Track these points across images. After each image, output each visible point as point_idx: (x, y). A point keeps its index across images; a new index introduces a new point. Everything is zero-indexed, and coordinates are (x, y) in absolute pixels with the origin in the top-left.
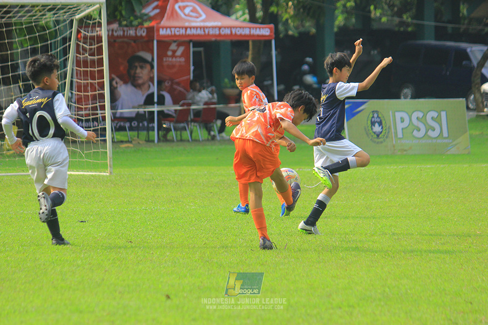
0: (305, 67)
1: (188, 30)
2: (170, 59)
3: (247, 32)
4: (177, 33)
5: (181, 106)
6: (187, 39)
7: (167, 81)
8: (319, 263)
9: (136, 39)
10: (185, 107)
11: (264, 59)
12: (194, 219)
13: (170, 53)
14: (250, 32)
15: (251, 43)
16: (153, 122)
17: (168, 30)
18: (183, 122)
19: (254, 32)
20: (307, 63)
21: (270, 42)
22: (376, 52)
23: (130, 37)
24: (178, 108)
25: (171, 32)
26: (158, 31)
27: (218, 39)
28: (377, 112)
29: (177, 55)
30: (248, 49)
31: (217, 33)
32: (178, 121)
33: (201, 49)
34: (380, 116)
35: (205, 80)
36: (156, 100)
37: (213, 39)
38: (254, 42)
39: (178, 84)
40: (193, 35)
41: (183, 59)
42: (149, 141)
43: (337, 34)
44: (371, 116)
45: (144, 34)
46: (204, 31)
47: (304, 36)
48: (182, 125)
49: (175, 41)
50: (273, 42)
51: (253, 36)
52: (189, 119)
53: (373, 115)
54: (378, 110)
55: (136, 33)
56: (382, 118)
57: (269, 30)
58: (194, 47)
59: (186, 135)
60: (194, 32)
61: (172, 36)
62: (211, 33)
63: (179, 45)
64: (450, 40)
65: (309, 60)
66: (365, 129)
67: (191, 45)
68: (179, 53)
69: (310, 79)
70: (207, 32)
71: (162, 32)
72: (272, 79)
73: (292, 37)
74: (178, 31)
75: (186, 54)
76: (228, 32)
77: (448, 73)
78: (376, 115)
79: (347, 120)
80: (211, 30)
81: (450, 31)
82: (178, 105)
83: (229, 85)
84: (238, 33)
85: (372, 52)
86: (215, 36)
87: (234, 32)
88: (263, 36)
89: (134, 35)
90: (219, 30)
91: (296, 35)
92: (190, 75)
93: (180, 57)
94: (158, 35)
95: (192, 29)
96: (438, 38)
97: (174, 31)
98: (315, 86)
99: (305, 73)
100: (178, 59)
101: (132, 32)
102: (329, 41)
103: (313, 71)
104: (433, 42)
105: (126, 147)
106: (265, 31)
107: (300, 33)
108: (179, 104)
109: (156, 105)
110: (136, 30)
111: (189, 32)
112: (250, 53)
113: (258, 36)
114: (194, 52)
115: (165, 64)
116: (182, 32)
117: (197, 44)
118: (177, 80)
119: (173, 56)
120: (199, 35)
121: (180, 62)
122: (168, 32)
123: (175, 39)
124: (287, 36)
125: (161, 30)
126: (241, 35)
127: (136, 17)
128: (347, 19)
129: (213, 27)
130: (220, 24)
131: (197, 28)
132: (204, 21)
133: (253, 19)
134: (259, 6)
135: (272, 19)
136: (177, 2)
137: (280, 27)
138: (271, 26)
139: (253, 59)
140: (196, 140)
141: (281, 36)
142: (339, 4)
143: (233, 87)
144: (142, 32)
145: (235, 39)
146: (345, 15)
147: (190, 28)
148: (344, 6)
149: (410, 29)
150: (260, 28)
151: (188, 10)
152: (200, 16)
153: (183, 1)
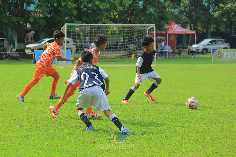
2: (171, 39)
3: (189, 32)
6: (175, 34)
7: (170, 44)
10: (174, 50)
11: (193, 39)
13: (171, 37)
15: (190, 35)
21: (194, 35)
25: (171, 32)
26: (168, 32)
27: (183, 34)
30: (190, 36)
33: (178, 36)
37: (181, 34)
38: (191, 35)
40: (177, 33)
41: (174, 39)
42: (166, 58)
43: (211, 33)
48: (173, 54)
51: (191, 33)
52: (175, 53)
54: (220, 51)
59: (174, 57)
60: (177, 32)
63: (173, 35)
66: (217, 56)
67: (176, 35)
68: (173, 37)
71: (169, 32)
73: (200, 34)
75: (175, 37)
76: (185, 32)
78: (219, 52)
79: (213, 53)
86: (182, 33)
88: (193, 33)
91: (202, 33)
92: (175, 42)
101: (162, 32)
102: (209, 34)
104: (234, 35)
106: (194, 32)
111: (175, 32)
112: (190, 37)
113: (192, 33)
114: (177, 37)
116: (174, 32)
117: (177, 35)
118: (173, 44)
120: (178, 33)
124: (199, 33)
126: (188, 33)
127: (163, 29)
128: (214, 30)
129: (181, 31)
130: (183, 30)
131: (177, 31)
132: (179, 30)
133: (191, 29)
134: (193, 26)
135: (196, 29)
136: (173, 25)
137: (198, 31)
138: (195, 31)
139: (191, 39)
140: (177, 58)
141: (198, 33)
142: (212, 26)
143: (186, 45)
144: (164, 32)
145: (186, 34)
146: (213, 29)
147: (176, 31)
148: (213, 26)
149: (229, 32)
150: (192, 31)
151: (175, 27)
152: (178, 28)
153: (174, 25)
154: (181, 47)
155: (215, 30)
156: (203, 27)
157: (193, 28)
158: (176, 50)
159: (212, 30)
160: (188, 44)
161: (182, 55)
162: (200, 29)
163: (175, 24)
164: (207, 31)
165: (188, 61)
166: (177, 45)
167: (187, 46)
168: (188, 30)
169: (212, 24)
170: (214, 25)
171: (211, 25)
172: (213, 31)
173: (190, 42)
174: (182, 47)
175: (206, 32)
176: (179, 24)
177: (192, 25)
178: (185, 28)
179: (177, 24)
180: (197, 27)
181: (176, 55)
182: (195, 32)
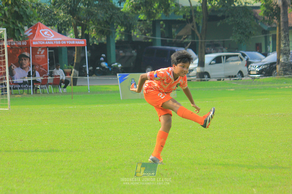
0: (102, 59)
1: (46, 42)
2: (38, 56)
3: (73, 42)
4: (41, 44)
5: (43, 77)
6: (46, 46)
7: (37, 66)
8: (103, 148)
9: (21, 47)
10: (45, 78)
11: (82, 55)
12: (47, 130)
13: (38, 53)
14: (75, 43)
15: (76, 48)
16: (31, 85)
17: (37, 42)
18: (44, 85)
19: (77, 43)
20: (102, 57)
21: (85, 47)
23: (19, 46)
24: (42, 78)
25: (38, 43)
26: (32, 42)
27: (60, 46)
28: (134, 79)
29: (42, 54)
30: (75, 51)
31: (60, 43)
32: (42, 84)
33: (53, 51)
34: (135, 81)
35: (55, 66)
36: (31, 75)
37: (58, 46)
38: (77, 47)
39: (42, 67)
40: (49, 45)
41: (44, 56)
42: (28, 93)
43: (116, 44)
44: (131, 81)
45: (25, 44)
46: (54, 42)
47: (101, 45)
49: (40, 47)
50: (86, 47)
51: (77, 44)
52: (47, 83)
53: (132, 80)
54: (134, 78)
55: (22, 44)
56: (136, 82)
57: (84, 42)
58: (49, 50)
59: (46, 90)
60: (49, 43)
61: (38, 45)
62: (57, 43)
63: (43, 49)
64: (168, 46)
65: (104, 55)
66: (128, 87)
68: (42, 53)
69: (104, 64)
70: (55, 43)
71: (34, 43)
72: (86, 65)
73: (96, 45)
75: (45, 53)
76: (65, 43)
77: (167, 61)
78: (133, 81)
79: (120, 83)
80: (57, 42)
81: (168, 42)
82: (42, 77)
83: (66, 67)
84: (69, 43)
85: (133, 52)
86: (59, 44)
88: (81, 44)
89: (21, 44)
90: (61, 42)
91: (98, 44)
92: (47, 62)
93: (43, 55)
94: (32, 44)
95: (48, 42)
96: (162, 45)
98: (107, 67)
99: (102, 61)
100: (42, 56)
101: (20, 43)
102: (113, 47)
103: (106, 60)
104: (160, 47)
105: (18, 97)
106: (82, 42)
107: (99, 43)
109: (31, 77)
110: (22, 42)
111: (46, 43)
112: (76, 52)
113: (79, 44)
114: (49, 52)
115: (36, 58)
116: (43, 43)
117: (50, 48)
118: (42, 65)
119: (40, 54)
120: (51, 45)
121: (43, 57)
122: (37, 43)
123: (40, 46)
124: (93, 44)
125: (33, 42)
126: (71, 44)
127: (21, 37)
128: (121, 37)
129: (58, 41)
130: (61, 39)
131: (50, 41)
132: (53, 38)
133: (77, 37)
134: (80, 31)
135: (86, 37)
136: (40, 29)
137: (91, 40)
139: (77, 55)
140: (51, 93)
141: (91, 44)
142: (117, 30)
143: (68, 68)
144: (24, 43)
145: (68, 46)
146: (120, 35)
148: (120, 31)
149: (150, 41)
150: (79, 41)
151: (46, 33)
152: (52, 35)
153: (43, 29)
155: (124, 37)
156: (101, 32)
157: (80, 35)
158: (49, 78)
159: (118, 37)
160: (72, 65)
162: (94, 37)
163: (44, 26)
164: (108, 39)
165: (72, 98)
166: (49, 69)
167: (70, 70)
168: (71, 37)
169: (117, 26)
170: (122, 28)
171: (115, 27)
172: (120, 39)
173: (75, 61)
175: (105, 42)
176: (53, 27)
177: (79, 28)
178: (65, 34)
179: (49, 28)
180: (87, 33)
181: (50, 87)
182: (84, 41)
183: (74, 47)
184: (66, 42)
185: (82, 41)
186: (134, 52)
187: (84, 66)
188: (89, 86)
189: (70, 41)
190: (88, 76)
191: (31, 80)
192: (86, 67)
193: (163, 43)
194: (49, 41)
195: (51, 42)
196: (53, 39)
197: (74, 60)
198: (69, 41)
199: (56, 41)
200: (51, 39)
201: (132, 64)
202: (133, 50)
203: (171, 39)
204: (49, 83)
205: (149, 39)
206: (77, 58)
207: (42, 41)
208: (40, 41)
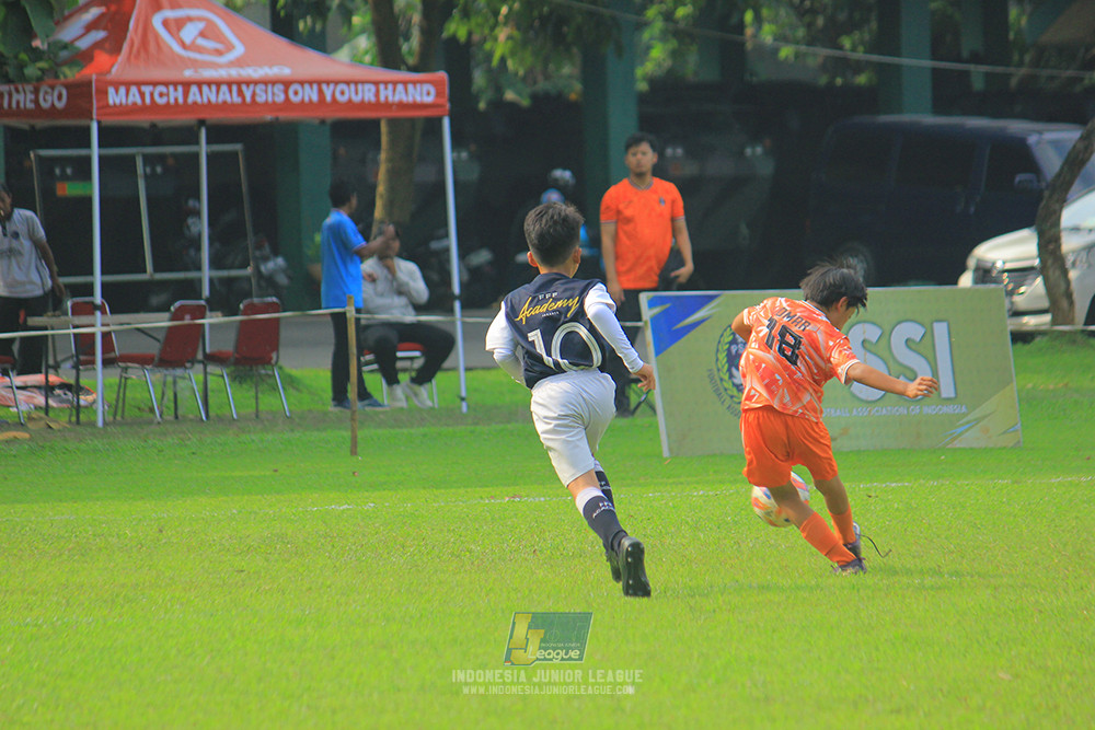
1: (194, 89)
3: (367, 93)
4: (161, 101)
5: (172, 319)
6: (189, 118)
10: (187, 321)
11: (424, 174)
14: (377, 94)
15: (384, 128)
17: (134, 89)
18: (181, 365)
19: (387, 94)
21: (439, 120)
22: (759, 150)
23: (20, 113)
25: (142, 95)
26: (103, 94)
27: (283, 116)
30: (376, 145)
31: (280, 98)
32: (165, 363)
33: (238, 147)
37: (268, 117)
38: (393, 122)
40: (210, 107)
43: (644, 100)
44: (728, 338)
45: (61, 104)
46: (240, 93)
47: (549, 106)
50: (446, 122)
51: (388, 106)
52: (200, 356)
55: (36, 101)
57: (432, 90)
58: (209, 142)
60: (209, 95)
61: (143, 109)
62: (261, 99)
65: (563, 175)
67: (203, 134)
70: (248, 99)
71: (115, 98)
72: (447, 235)
73: (513, 105)
74: (161, 95)
76: (311, 94)
77: (972, 209)
79: (657, 355)
80: (260, 89)
81: (978, 84)
84: (341, 99)
86: (273, 106)
87: (328, 98)
88: (415, 106)
89: (30, 105)
90: (286, 92)
91: (525, 102)
94: (105, 107)
95: (205, 88)
96: (940, 107)
97: (152, 95)
101: (24, 99)
102: (621, 118)
104: (930, 120)
106: (422, 92)
107: (534, 97)
108: (168, 310)
109: (98, 313)
110: (36, 91)
111: (194, 95)
112: (383, 156)
113: (402, 106)
114: (212, 158)
116: (176, 95)
117: (219, 133)
120: (225, 107)
122: (134, 97)
123: (154, 118)
124: (498, 104)
125: (111, 90)
126: (350, 104)
127: (36, 55)
128: (676, 55)
129: (266, 82)
130: (285, 72)
131: (218, 84)
132: (238, 63)
133: (389, 58)
134: (416, 20)
135: (449, 57)
136: (158, 7)
137: (479, 79)
138: (442, 75)
139: (393, 174)
140: (221, 417)
141: (482, 105)
142: (652, 13)
144: (54, 98)
145: (334, 115)
146: (673, 43)
147: (199, 84)
148: (669, 17)
149: (862, 79)
150: (405, 83)
151: (191, 32)
152: (229, 47)
153: (175, 5)
154: (268, 283)
156: (545, 30)
157: (412, 45)
158: (211, 320)
159: (655, 60)
161: (291, 382)
164: (594, 73)
165: (354, 452)
168: (357, 60)
172: (670, 72)
173: (378, 212)
174: (282, 280)
175: (575, 91)
180: (461, 34)
181: (219, 377)
182: (437, 84)
183: (376, 123)
184: (320, 92)
185: (422, 82)
186: (755, 151)
187: (435, 245)
188: (468, 369)
189: (348, 83)
190: (457, 305)
191: (92, 335)
192: (447, 250)
193: (949, 93)
194: (209, 84)
195: (224, 88)
196: (234, 73)
197: (373, 204)
198: (337, 83)
199: (256, 83)
200: (222, 74)
201: (744, 230)
202: (755, 138)
203: (999, 69)
204: (208, 350)
205: (858, 67)
206: (392, 189)
207: (166, 84)
208: (155, 84)
